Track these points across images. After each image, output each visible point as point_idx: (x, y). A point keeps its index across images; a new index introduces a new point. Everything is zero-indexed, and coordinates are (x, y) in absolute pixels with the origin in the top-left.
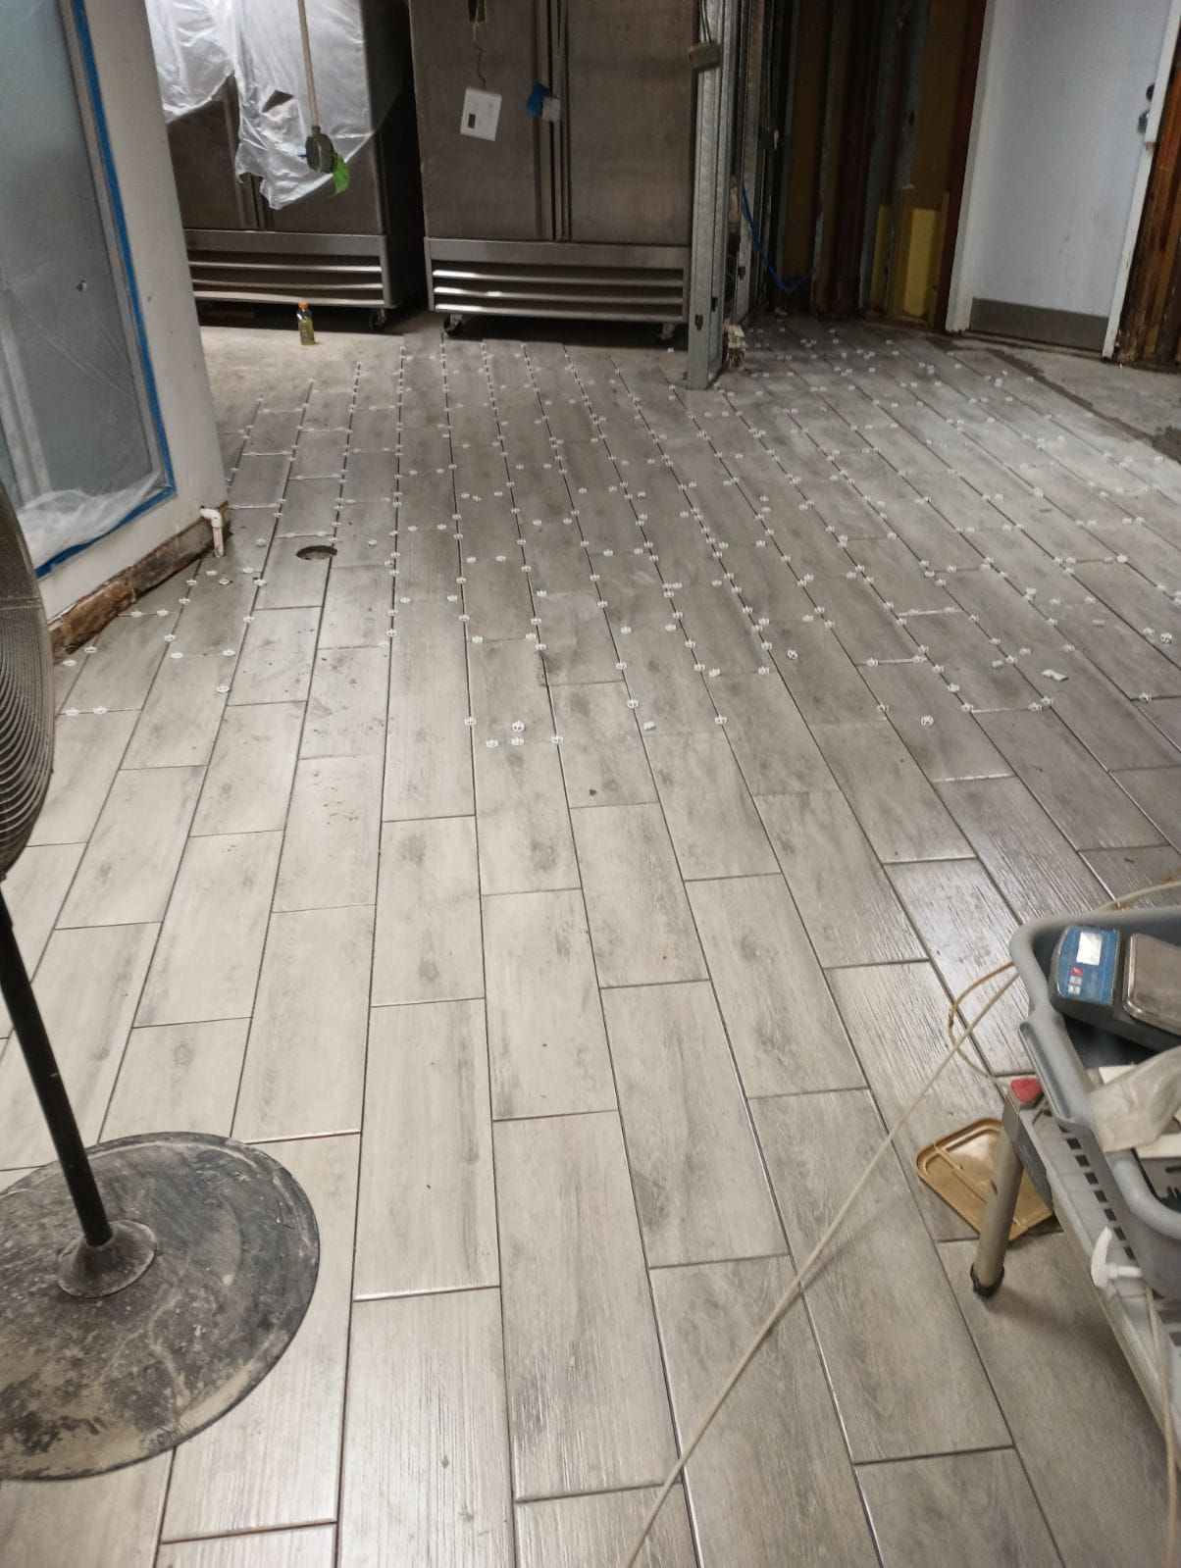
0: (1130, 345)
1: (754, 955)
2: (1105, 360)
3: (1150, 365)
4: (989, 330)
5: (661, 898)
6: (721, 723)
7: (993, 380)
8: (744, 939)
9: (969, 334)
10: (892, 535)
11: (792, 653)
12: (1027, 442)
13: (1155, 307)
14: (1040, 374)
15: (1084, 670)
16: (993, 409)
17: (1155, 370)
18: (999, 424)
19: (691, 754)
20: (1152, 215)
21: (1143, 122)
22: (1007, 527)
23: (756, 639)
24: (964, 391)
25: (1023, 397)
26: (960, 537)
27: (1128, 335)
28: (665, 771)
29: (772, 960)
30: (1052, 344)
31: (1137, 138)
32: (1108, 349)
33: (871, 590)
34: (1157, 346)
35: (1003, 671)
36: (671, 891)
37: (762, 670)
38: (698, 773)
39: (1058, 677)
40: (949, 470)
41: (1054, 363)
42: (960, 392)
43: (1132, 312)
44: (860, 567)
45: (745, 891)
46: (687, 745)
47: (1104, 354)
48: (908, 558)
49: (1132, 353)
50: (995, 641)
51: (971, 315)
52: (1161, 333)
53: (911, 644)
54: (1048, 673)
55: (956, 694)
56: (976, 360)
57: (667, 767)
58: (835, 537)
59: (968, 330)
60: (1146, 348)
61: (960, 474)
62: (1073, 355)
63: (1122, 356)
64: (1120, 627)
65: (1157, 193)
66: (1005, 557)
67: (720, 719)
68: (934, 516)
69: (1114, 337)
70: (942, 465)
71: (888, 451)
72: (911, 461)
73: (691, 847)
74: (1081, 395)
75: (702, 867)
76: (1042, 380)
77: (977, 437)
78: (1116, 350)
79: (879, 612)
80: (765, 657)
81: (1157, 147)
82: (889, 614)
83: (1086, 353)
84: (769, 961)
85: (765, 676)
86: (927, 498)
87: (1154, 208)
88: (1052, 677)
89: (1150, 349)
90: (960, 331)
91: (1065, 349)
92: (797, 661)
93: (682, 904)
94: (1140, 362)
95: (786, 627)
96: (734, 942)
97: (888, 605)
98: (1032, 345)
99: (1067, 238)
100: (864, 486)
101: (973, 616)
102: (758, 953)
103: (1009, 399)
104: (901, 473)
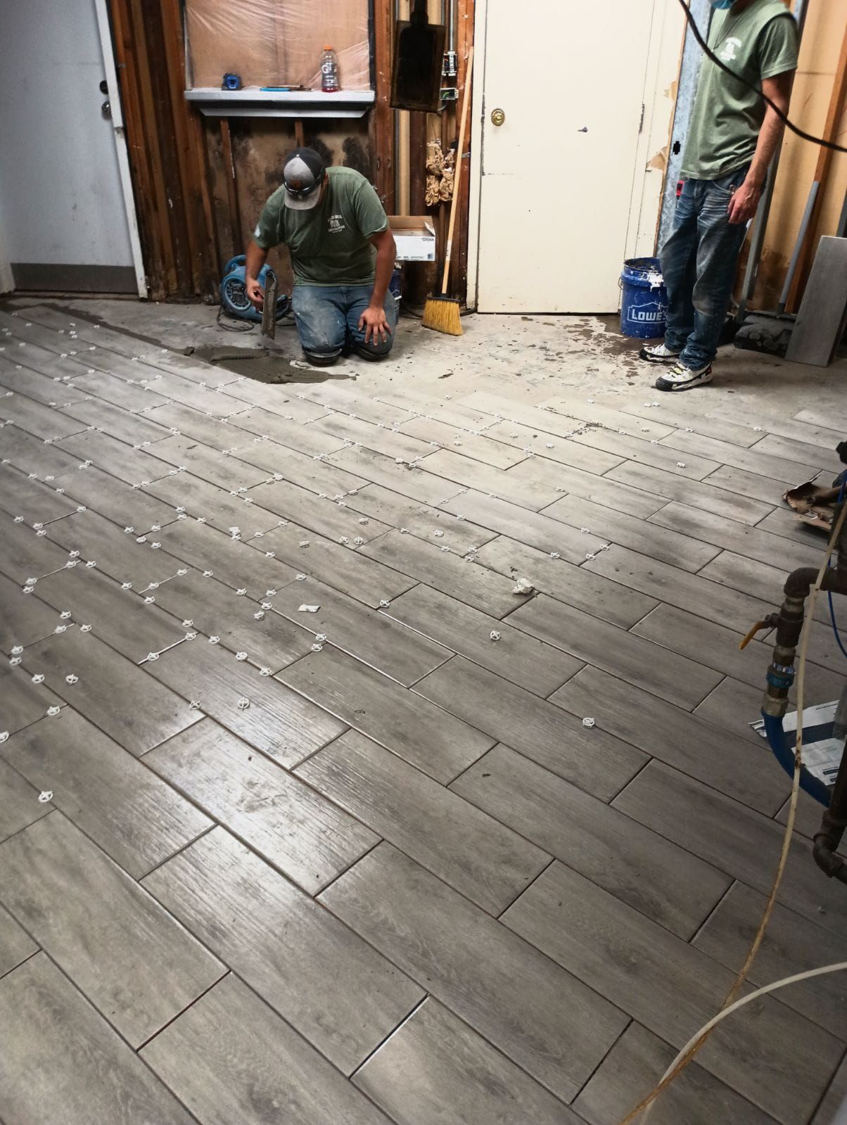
0: (158, 287)
1: (275, 1110)
2: (143, 300)
3: (180, 300)
4: (35, 288)
5: (126, 1096)
6: (48, 799)
7: (67, 332)
8: (251, 1092)
9: (17, 293)
10: (81, 508)
11: (71, 678)
12: (133, 385)
13: (166, 256)
14: (102, 320)
15: (327, 594)
16: (86, 360)
17: (185, 303)
18: (98, 373)
19: (38, 859)
20: (140, 185)
21: (107, 113)
22: (173, 471)
23: (22, 675)
24: (47, 347)
25: (102, 344)
26: (139, 492)
27: (154, 279)
28: (22, 899)
29: (295, 1102)
30: (94, 293)
31: (106, 124)
32: (143, 290)
33: (98, 574)
34: (179, 285)
35: (267, 620)
36: (131, 1078)
37: (53, 711)
38: (62, 883)
39: (313, 609)
40: (89, 428)
41: (105, 308)
42: (47, 349)
43: (150, 261)
44: (74, 553)
45: (210, 1021)
46: (27, 850)
47: (141, 296)
48: (111, 528)
49: (162, 292)
50: (241, 591)
51: (15, 278)
52: (178, 274)
53: (175, 623)
54: (303, 608)
55: (245, 661)
56: (39, 316)
57: (21, 894)
58: (27, 525)
59: (16, 290)
60: (170, 286)
61: (101, 429)
62: (115, 299)
63: (155, 295)
64: (320, 541)
65: (138, 166)
66: (192, 503)
67: (45, 796)
68: (105, 479)
69: (144, 282)
70: (80, 425)
71: (20, 421)
72: (49, 427)
73: (116, 995)
74: (145, 334)
75: (145, 1018)
76: (104, 325)
77: (90, 389)
78: (149, 291)
79: (120, 595)
80: (45, 693)
81: (125, 130)
82: (130, 593)
83: (123, 296)
84: (293, 1107)
85: (59, 717)
86: (88, 462)
87: (140, 178)
88: (308, 611)
89: (174, 286)
90: (10, 292)
91: (106, 295)
92: (80, 684)
93: (154, 1088)
94: (169, 298)
95: (45, 649)
96: (243, 1106)
97: (126, 585)
98: (78, 295)
99: (75, 208)
100: (23, 463)
101: (206, 573)
102: (275, 1104)
103: (93, 348)
104: (48, 441)
